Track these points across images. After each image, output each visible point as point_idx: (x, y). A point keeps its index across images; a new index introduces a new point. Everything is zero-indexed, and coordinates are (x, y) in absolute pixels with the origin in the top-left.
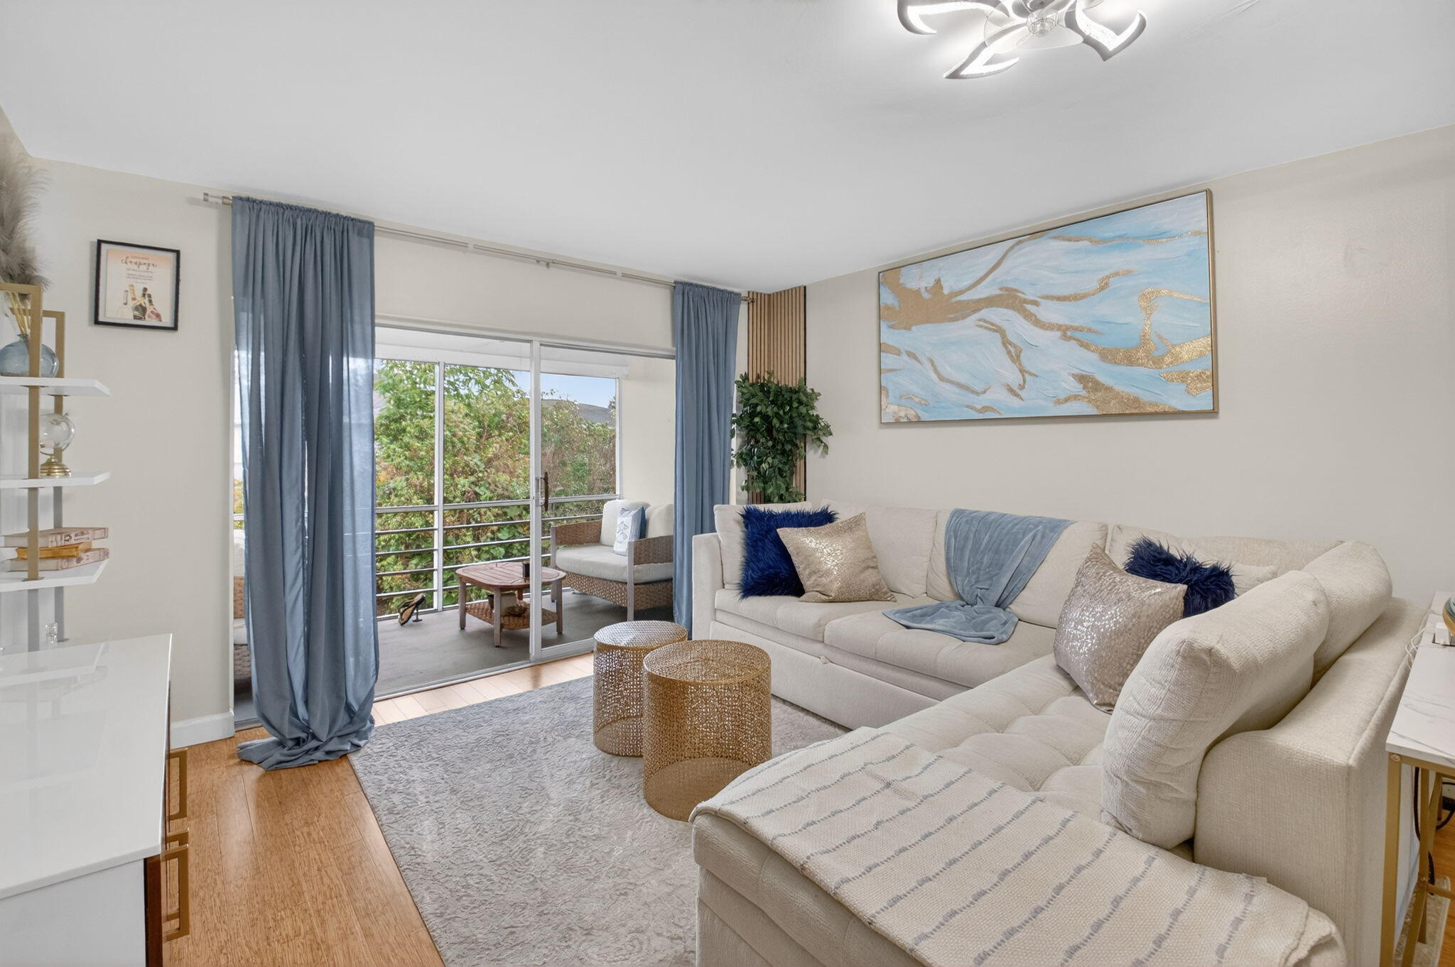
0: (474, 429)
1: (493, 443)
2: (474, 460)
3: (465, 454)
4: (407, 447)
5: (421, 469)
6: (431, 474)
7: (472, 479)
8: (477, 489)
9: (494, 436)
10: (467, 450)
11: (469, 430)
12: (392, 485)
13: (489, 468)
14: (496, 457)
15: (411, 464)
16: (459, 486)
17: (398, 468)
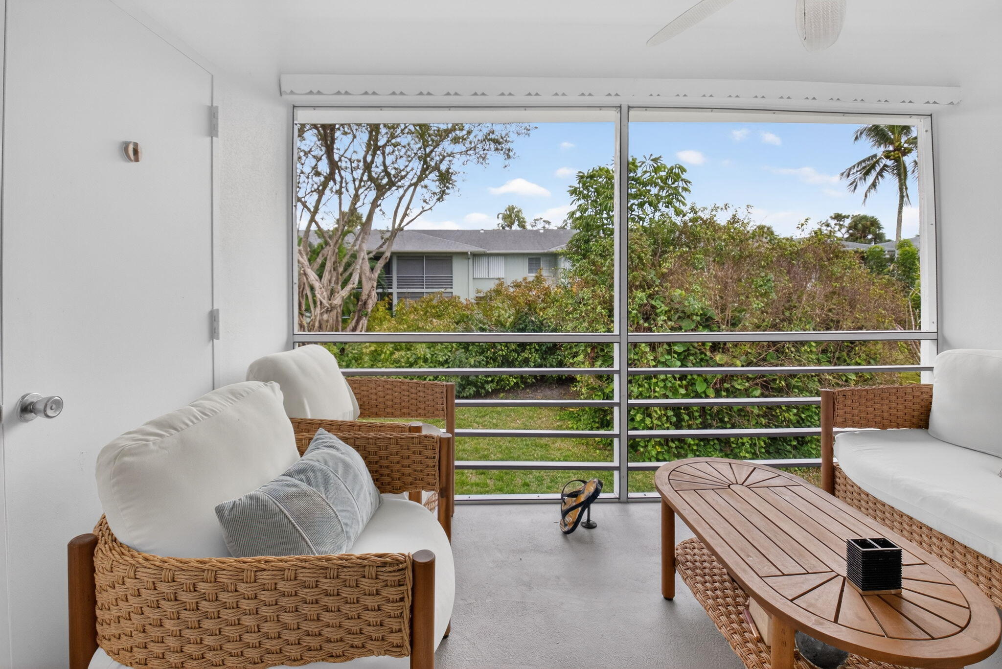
0: (649, 246)
1: (667, 259)
2: (651, 275)
3: (642, 269)
4: (594, 263)
5: (604, 283)
6: (611, 287)
7: (649, 292)
8: (653, 302)
9: (669, 252)
10: (643, 264)
11: (646, 247)
12: (580, 295)
13: (665, 282)
14: (671, 272)
15: (596, 278)
16: (637, 299)
17: (587, 282)
